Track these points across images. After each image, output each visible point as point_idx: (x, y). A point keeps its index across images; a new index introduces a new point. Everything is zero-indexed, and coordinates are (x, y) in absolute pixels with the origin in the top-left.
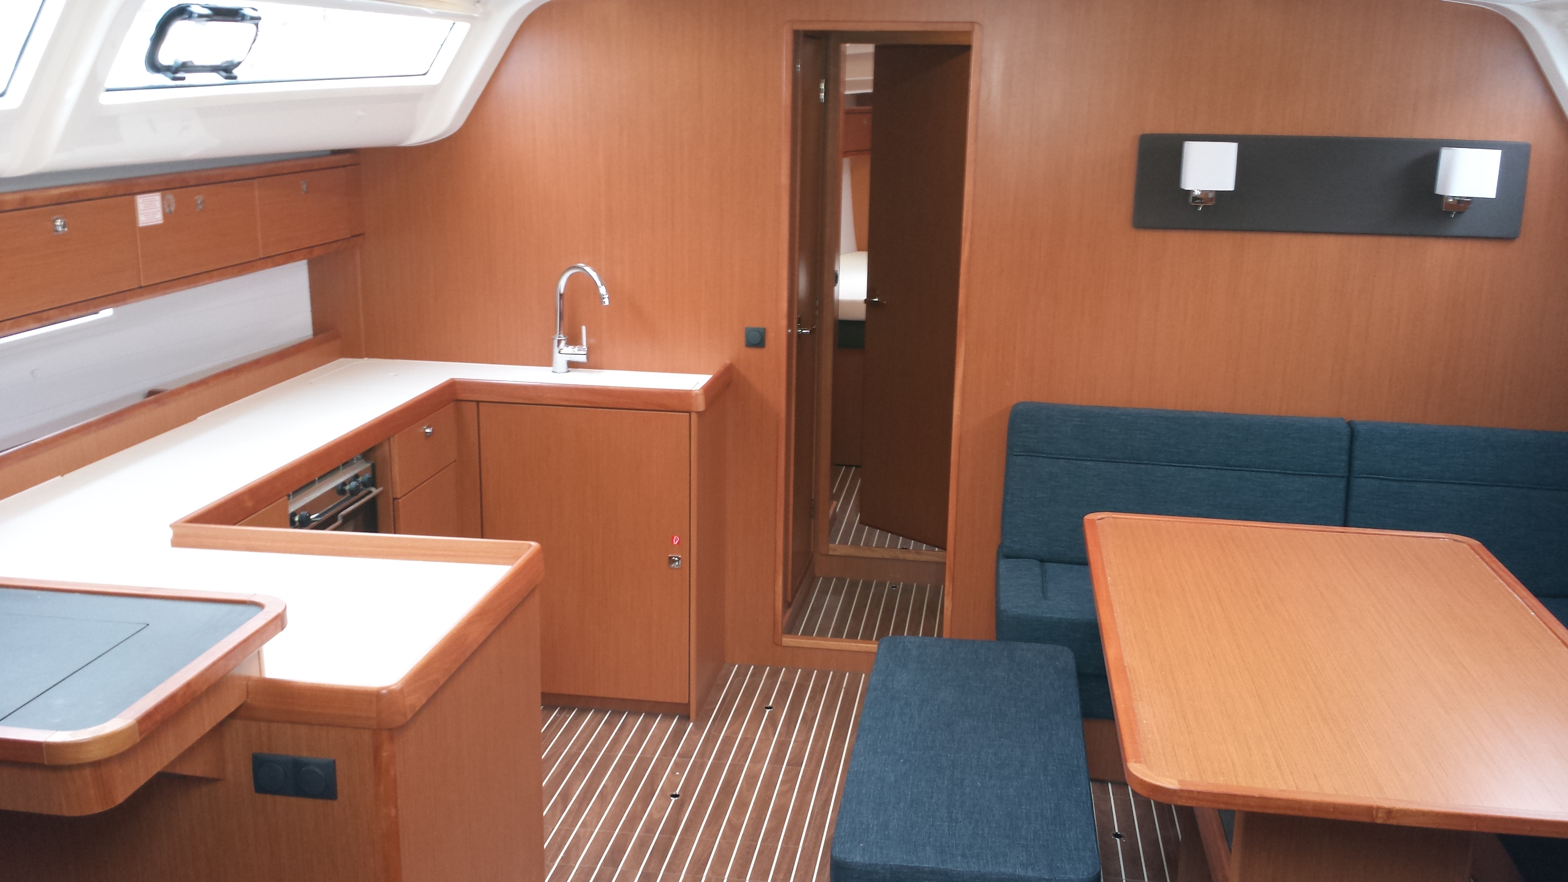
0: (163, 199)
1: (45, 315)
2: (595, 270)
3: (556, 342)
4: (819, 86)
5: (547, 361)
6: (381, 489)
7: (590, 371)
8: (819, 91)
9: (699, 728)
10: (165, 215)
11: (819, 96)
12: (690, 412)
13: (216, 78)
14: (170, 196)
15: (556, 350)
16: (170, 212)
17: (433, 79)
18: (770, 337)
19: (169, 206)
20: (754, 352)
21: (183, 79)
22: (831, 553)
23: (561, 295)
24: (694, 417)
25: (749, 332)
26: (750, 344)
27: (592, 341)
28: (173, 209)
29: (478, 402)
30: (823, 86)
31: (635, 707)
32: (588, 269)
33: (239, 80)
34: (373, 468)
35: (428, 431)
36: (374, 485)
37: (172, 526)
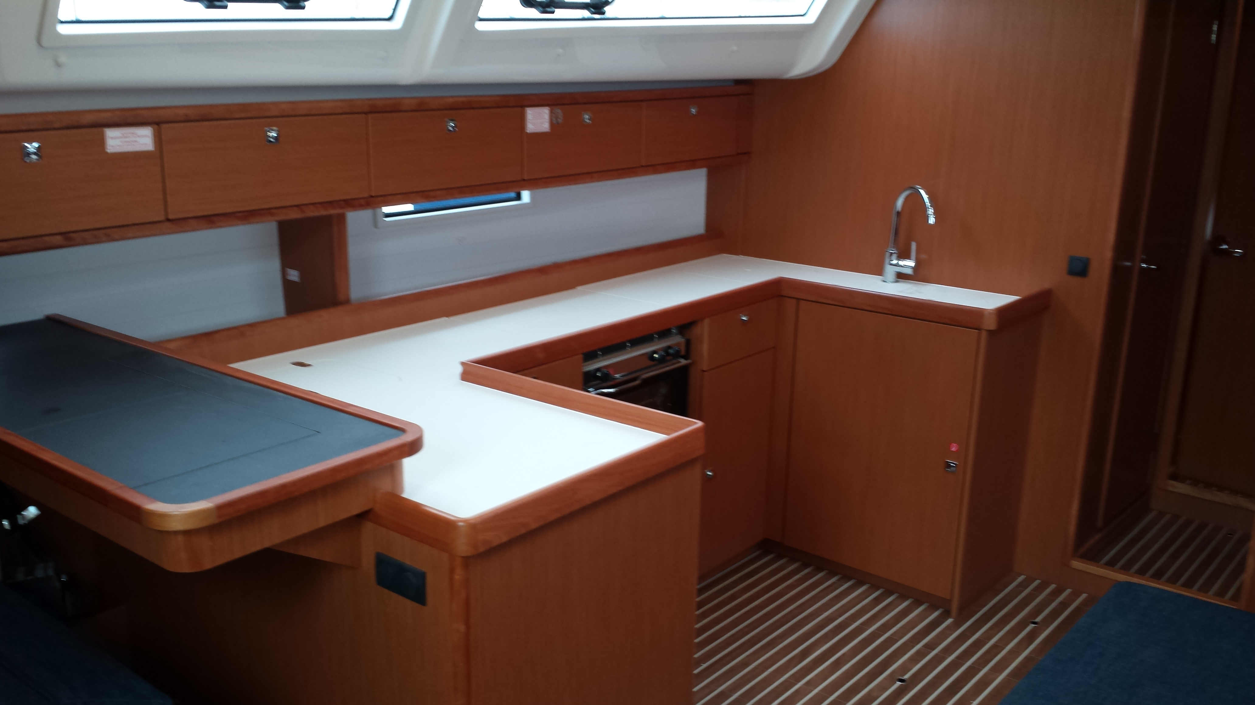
0: (552, 112)
1: (431, 194)
2: (927, 194)
3: (887, 254)
4: (1211, 27)
5: (878, 271)
6: (689, 361)
7: (915, 283)
8: (1210, 32)
9: (957, 625)
10: (552, 124)
11: (1210, 37)
12: (979, 329)
13: (586, 13)
14: (559, 111)
15: (887, 261)
16: (558, 123)
17: (810, 19)
18: (1094, 267)
19: (557, 118)
20: (1075, 281)
21: (553, 12)
22: (1171, 489)
23: (898, 213)
24: (984, 335)
25: (1072, 260)
26: (1072, 272)
27: (923, 256)
28: (560, 121)
29: (798, 299)
30: (1215, 28)
31: (904, 592)
32: (922, 192)
33: (607, 15)
34: (688, 343)
35: (744, 318)
36: (686, 357)
37: (463, 364)
